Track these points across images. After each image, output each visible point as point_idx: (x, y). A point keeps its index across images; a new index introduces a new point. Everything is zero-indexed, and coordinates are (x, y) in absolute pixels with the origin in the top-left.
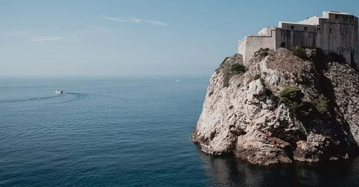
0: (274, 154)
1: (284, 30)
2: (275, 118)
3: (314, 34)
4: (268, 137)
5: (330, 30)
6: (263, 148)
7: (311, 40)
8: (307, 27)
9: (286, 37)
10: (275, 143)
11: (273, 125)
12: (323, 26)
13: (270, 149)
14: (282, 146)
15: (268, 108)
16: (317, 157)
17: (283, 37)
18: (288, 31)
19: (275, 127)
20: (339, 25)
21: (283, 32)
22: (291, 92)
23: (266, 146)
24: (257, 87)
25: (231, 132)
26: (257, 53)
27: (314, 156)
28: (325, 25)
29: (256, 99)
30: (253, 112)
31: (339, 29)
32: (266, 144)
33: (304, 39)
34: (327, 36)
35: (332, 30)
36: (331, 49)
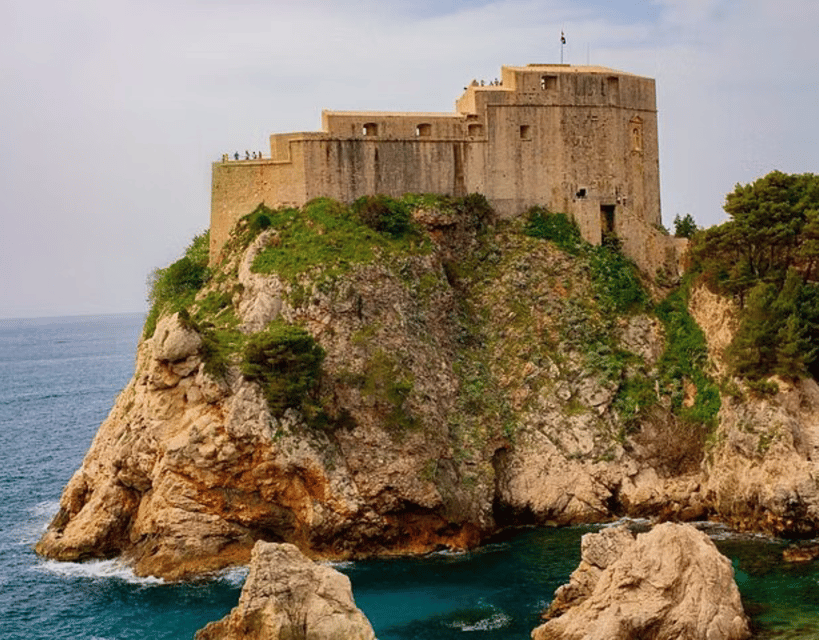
0: (213, 543)
1: (338, 140)
2: (219, 431)
3: (456, 149)
4: (201, 492)
5: (523, 129)
6: (180, 526)
7: (448, 166)
8: (428, 125)
9: (346, 162)
10: (226, 509)
11: (215, 454)
12: (491, 116)
13: (204, 529)
14: (243, 517)
15: (201, 400)
16: (348, 548)
17: (334, 161)
18: (355, 143)
19: (220, 457)
20: (558, 109)
21: (334, 146)
22: (270, 347)
23: (192, 519)
24: (167, 333)
25: (119, 483)
26: (244, 222)
27: (341, 544)
28: (501, 115)
29: (165, 374)
30: (160, 414)
31: (559, 125)
32: (193, 514)
33: (417, 168)
34: (512, 152)
35: (530, 131)
36: (527, 196)
